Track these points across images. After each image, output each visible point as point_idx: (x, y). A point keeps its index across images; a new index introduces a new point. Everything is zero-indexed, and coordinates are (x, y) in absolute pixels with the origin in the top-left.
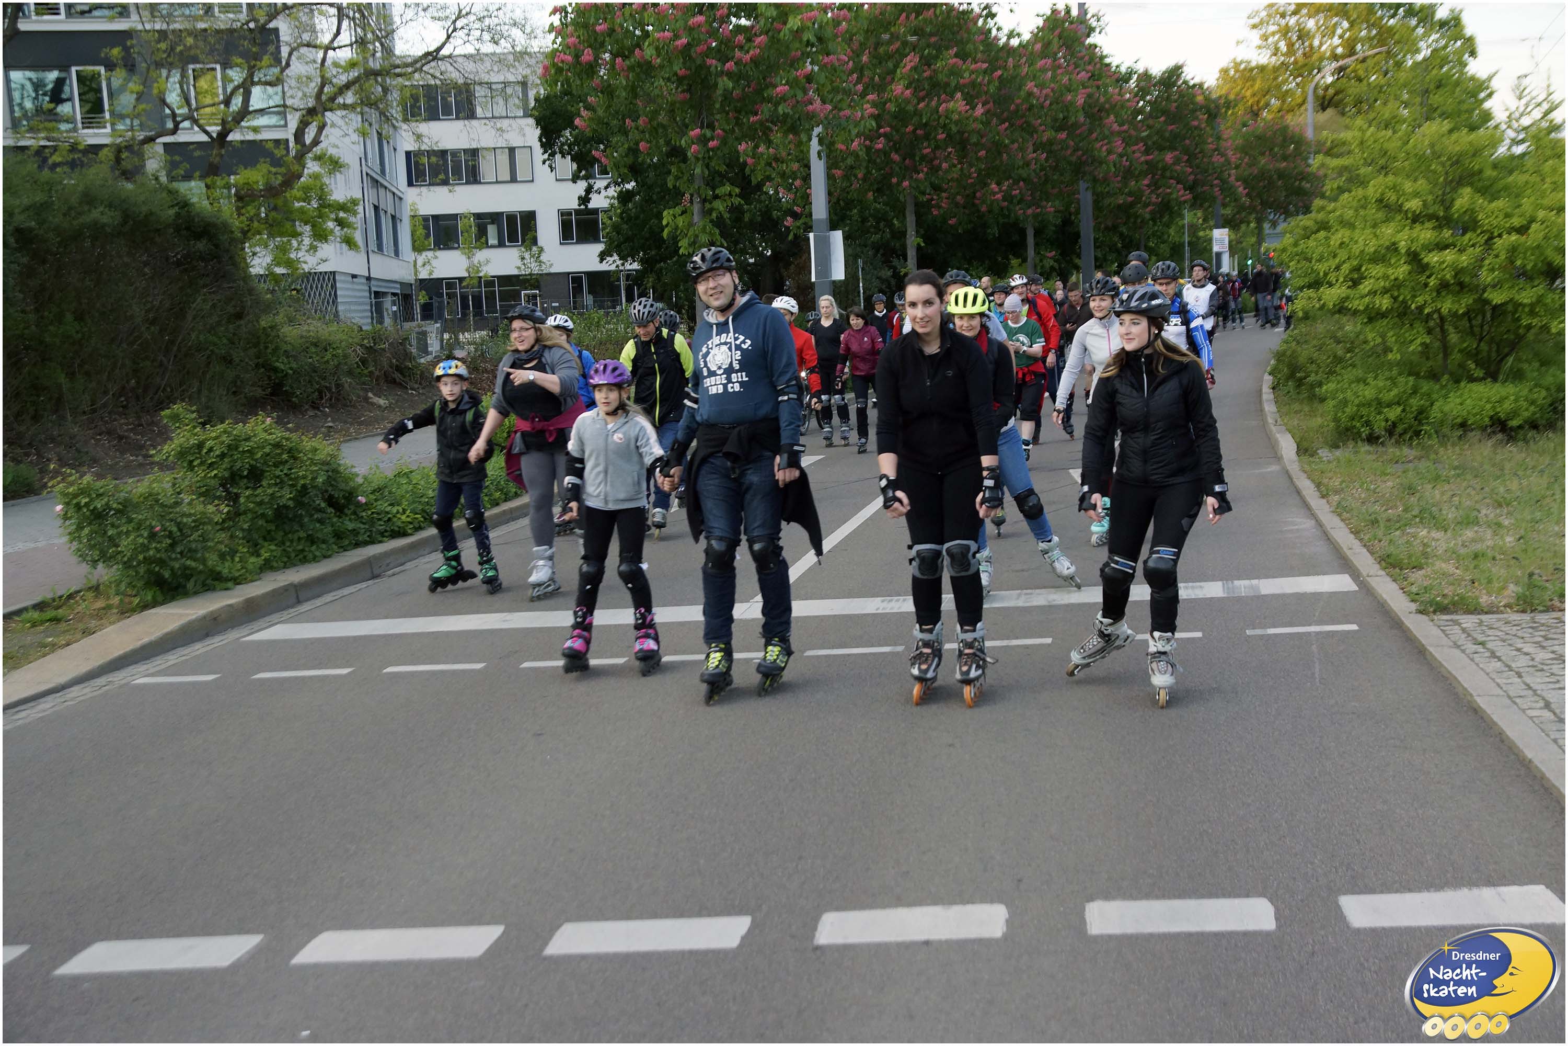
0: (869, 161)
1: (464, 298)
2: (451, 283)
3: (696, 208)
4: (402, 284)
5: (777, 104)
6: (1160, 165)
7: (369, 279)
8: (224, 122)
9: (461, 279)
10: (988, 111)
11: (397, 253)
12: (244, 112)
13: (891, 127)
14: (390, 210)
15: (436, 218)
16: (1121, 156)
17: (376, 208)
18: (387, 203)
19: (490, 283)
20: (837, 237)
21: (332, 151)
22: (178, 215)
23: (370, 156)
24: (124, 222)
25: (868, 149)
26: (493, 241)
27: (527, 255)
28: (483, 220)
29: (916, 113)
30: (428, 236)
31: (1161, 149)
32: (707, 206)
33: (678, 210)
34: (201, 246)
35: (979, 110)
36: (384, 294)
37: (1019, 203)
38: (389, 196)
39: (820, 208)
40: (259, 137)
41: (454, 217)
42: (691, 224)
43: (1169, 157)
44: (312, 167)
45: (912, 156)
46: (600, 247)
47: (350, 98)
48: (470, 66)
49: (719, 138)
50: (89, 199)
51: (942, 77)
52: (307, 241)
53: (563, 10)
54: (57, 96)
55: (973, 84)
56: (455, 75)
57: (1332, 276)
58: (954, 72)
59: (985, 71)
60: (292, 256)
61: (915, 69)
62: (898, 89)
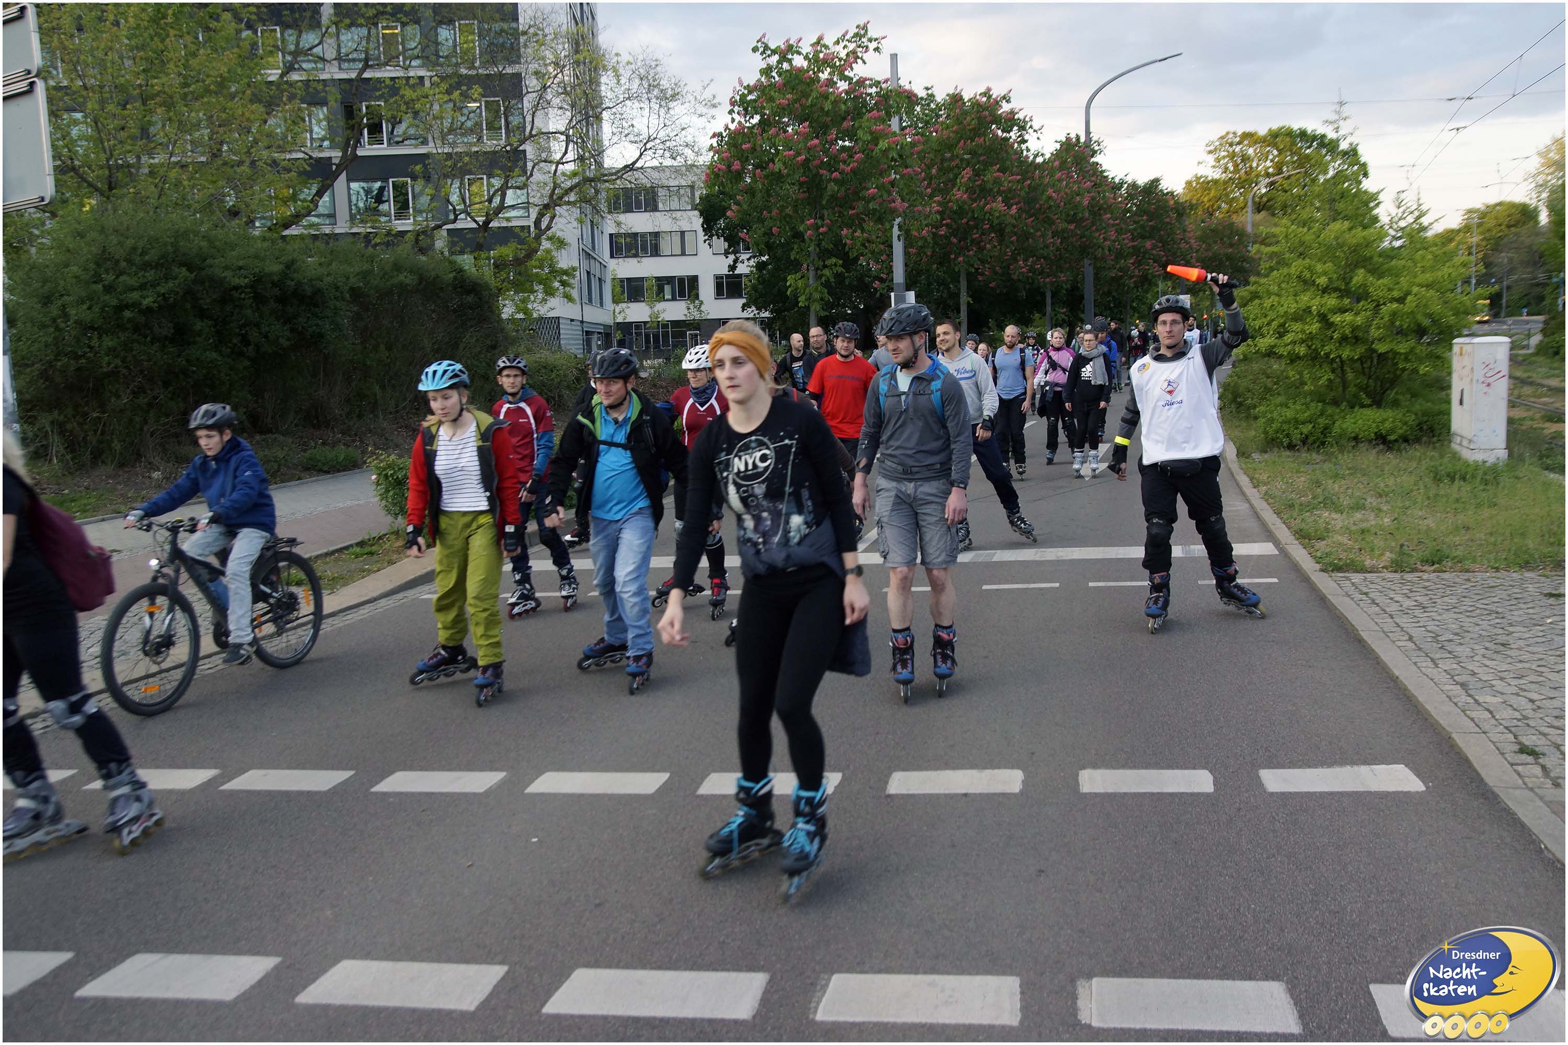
0: (935, 243)
1: (647, 336)
2: (638, 325)
3: (811, 274)
4: (604, 326)
5: (868, 202)
7: (582, 322)
8: (487, 215)
9: (645, 323)
10: (1020, 209)
11: (602, 304)
12: (502, 208)
13: (951, 219)
14: (598, 275)
15: (629, 280)
16: (1114, 241)
17: (588, 273)
18: (595, 269)
19: (665, 326)
21: (559, 234)
22: (455, 278)
23: (585, 237)
24: (420, 283)
25: (934, 234)
26: (668, 296)
27: (691, 307)
28: (662, 281)
29: (971, 210)
30: (623, 292)
31: (1143, 237)
32: (819, 273)
33: (799, 275)
34: (470, 299)
35: (1014, 209)
36: (592, 333)
37: (1040, 274)
38: (598, 264)
39: (899, 275)
40: (510, 224)
41: (641, 279)
42: (807, 285)
43: (1148, 244)
44: (546, 245)
45: (965, 239)
46: (744, 301)
47: (572, 197)
48: (655, 175)
49: (827, 225)
50: (397, 267)
51: (989, 186)
52: (540, 296)
53: (720, 134)
54: (379, 199)
55: (1010, 190)
56: (645, 181)
57: (1265, 330)
58: (997, 182)
59: (1018, 181)
60: (530, 306)
61: (970, 179)
62: (958, 193)
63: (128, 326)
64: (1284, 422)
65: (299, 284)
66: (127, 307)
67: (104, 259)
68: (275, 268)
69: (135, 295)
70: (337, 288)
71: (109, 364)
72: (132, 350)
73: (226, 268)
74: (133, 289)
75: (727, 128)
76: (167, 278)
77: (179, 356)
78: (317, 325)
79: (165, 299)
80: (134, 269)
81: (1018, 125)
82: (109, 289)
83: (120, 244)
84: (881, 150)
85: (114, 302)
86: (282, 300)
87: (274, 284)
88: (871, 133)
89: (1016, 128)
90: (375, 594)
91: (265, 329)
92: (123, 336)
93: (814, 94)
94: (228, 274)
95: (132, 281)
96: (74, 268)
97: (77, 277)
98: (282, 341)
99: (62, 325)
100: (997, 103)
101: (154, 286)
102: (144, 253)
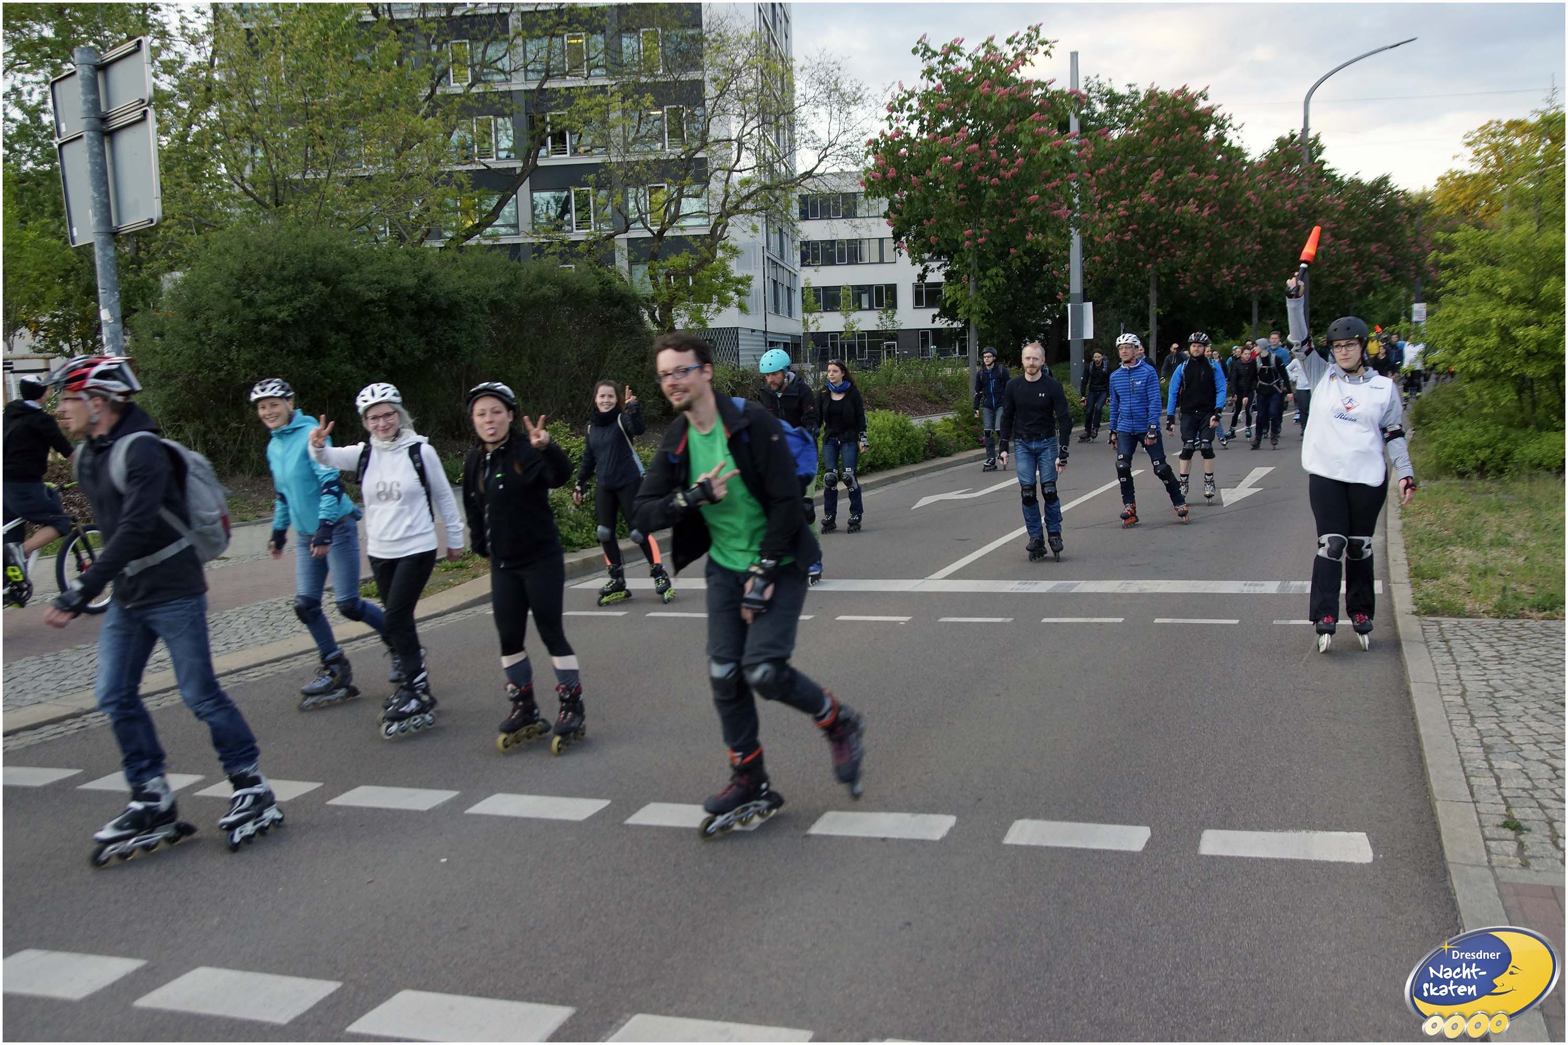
0: (1120, 249)
1: (842, 346)
2: (834, 335)
3: (972, 284)
4: (792, 336)
5: (1030, 208)
6: (1366, 254)
7: (765, 332)
8: (663, 224)
9: (841, 333)
10: (1216, 213)
11: (790, 315)
12: (676, 217)
13: (1138, 224)
14: (786, 284)
15: (825, 289)
16: (1329, 246)
17: (775, 282)
18: (784, 279)
19: (861, 335)
20: (1089, 307)
21: (731, 243)
22: (602, 290)
23: (772, 245)
24: (564, 295)
25: (1119, 240)
26: (865, 305)
27: (884, 316)
28: (859, 290)
29: (1159, 214)
30: (817, 301)
31: (1368, 241)
32: (980, 283)
33: (959, 286)
37: (1246, 282)
38: (786, 274)
39: (1076, 285)
40: (685, 233)
41: (837, 288)
42: (967, 297)
43: (1373, 247)
44: (720, 254)
45: (1153, 245)
47: (750, 205)
49: (986, 234)
50: (541, 279)
51: (1179, 187)
52: (715, 306)
53: (876, 142)
54: (565, 210)
55: (1204, 193)
58: (1192, 182)
59: (1215, 181)
60: (704, 315)
61: (1160, 181)
62: (1146, 197)
63: (265, 339)
65: (435, 297)
66: (265, 321)
67: (245, 277)
68: (410, 281)
69: (272, 310)
70: (476, 301)
71: (246, 375)
72: (268, 362)
73: (361, 282)
74: (270, 303)
75: (883, 134)
76: (304, 292)
77: (315, 368)
78: (454, 337)
79: (300, 313)
80: (273, 283)
81: (1215, 123)
82: (249, 303)
83: (261, 260)
84: (1043, 154)
85: (253, 316)
86: (419, 313)
87: (411, 298)
88: (1033, 136)
89: (1213, 127)
90: (445, 609)
91: (400, 342)
92: (260, 350)
94: (361, 288)
95: (271, 297)
96: (217, 285)
97: (217, 292)
98: (417, 353)
99: (204, 338)
100: (1192, 100)
101: (290, 301)
102: (283, 268)
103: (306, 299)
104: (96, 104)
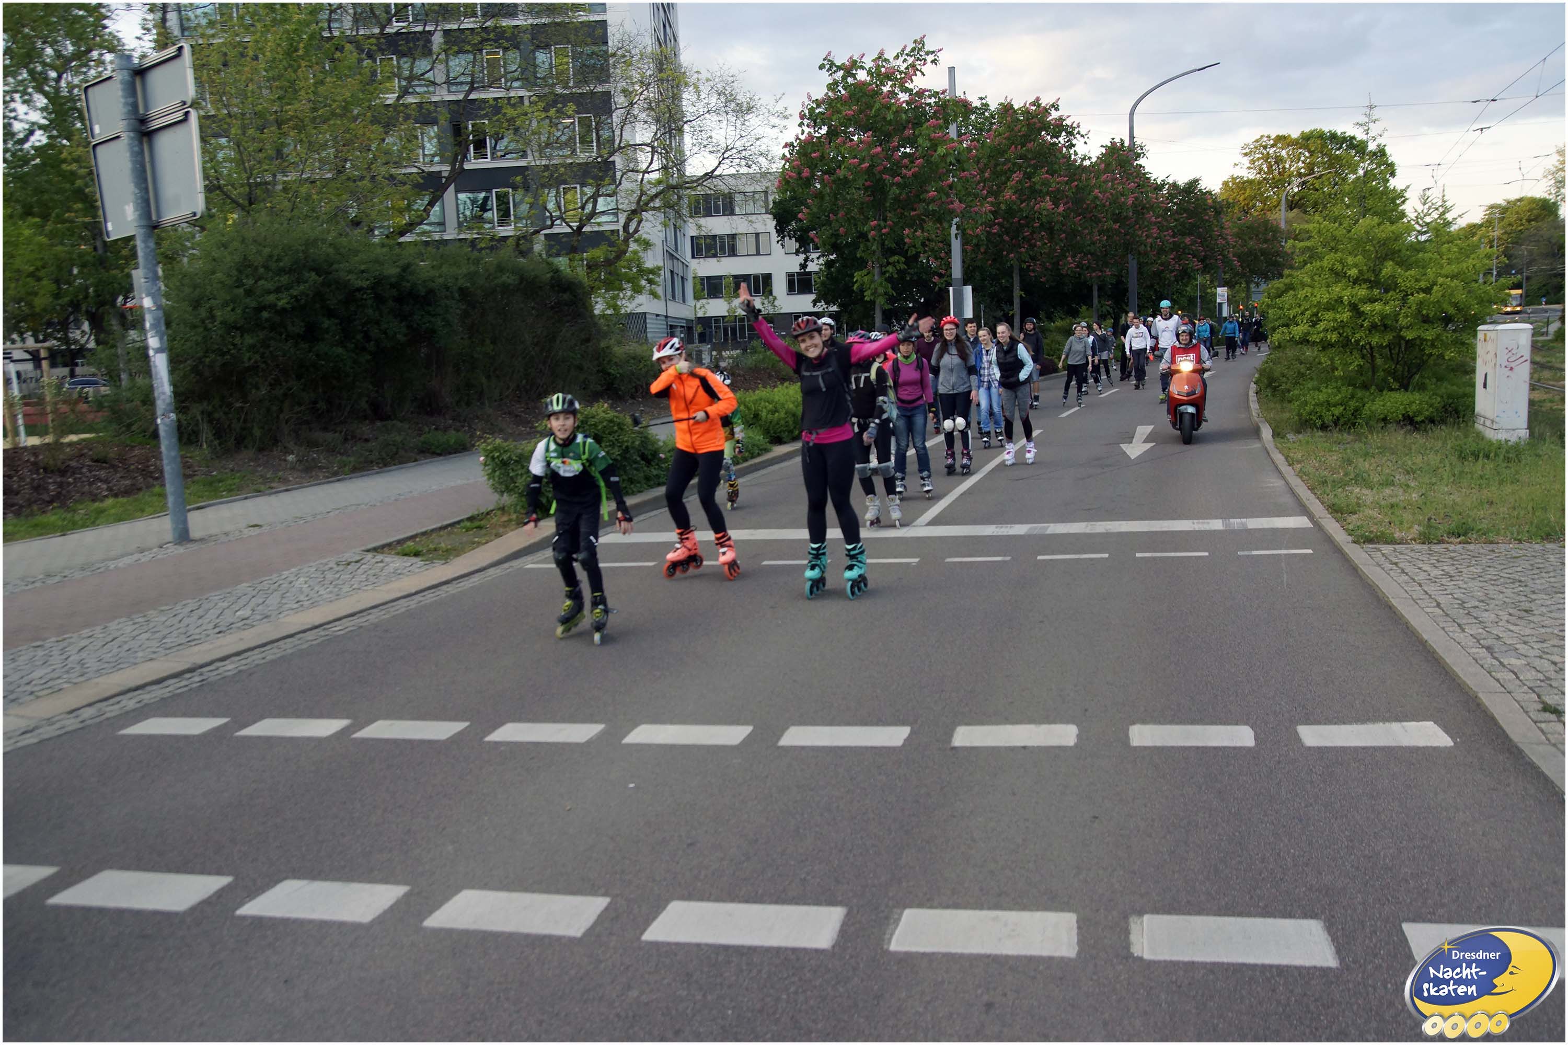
0: (989, 240)
2: (717, 319)
3: (876, 271)
4: (687, 320)
5: (928, 204)
6: (1182, 245)
7: (666, 317)
8: (581, 220)
9: (724, 317)
10: (1069, 208)
11: (684, 301)
12: (593, 214)
13: (1004, 219)
14: (681, 274)
15: (709, 278)
16: (1156, 238)
17: (672, 272)
18: (679, 270)
20: (968, 290)
21: (645, 236)
22: (552, 278)
23: (668, 239)
24: (521, 283)
25: (988, 233)
27: (766, 302)
29: (1021, 210)
30: (703, 289)
31: (1183, 234)
32: (883, 269)
33: (865, 272)
34: (566, 296)
35: (1061, 208)
36: (676, 326)
37: (1087, 268)
38: (680, 264)
39: (957, 271)
40: (601, 229)
41: (720, 277)
42: (872, 281)
43: (1187, 240)
44: (633, 246)
45: (1016, 237)
46: (813, 297)
47: (657, 203)
48: (732, 182)
49: (890, 226)
50: (500, 269)
51: (1038, 187)
52: (629, 293)
53: (791, 144)
54: (484, 207)
55: (1058, 189)
56: (723, 187)
57: (1299, 319)
58: (1046, 183)
59: (1066, 183)
60: (619, 303)
61: (1020, 182)
62: (1008, 194)
63: (266, 325)
64: (1316, 405)
65: (414, 285)
66: (265, 308)
67: (245, 266)
68: (392, 271)
69: (271, 298)
70: (447, 288)
71: (250, 359)
72: (269, 347)
73: (350, 272)
74: (269, 292)
75: (797, 138)
76: (298, 282)
77: (310, 351)
78: (429, 322)
79: (297, 300)
80: (270, 274)
81: (1066, 131)
82: (249, 292)
83: (259, 252)
84: (939, 155)
85: (254, 304)
86: (399, 300)
87: (393, 286)
88: (931, 140)
89: (1064, 134)
90: (484, 564)
91: (384, 326)
92: (262, 335)
93: (877, 106)
94: (351, 277)
95: (269, 285)
96: (219, 275)
97: (221, 282)
98: (399, 336)
99: (210, 326)
100: (1046, 111)
101: (287, 289)
102: (279, 260)
103: (302, 287)
104: (135, 106)
